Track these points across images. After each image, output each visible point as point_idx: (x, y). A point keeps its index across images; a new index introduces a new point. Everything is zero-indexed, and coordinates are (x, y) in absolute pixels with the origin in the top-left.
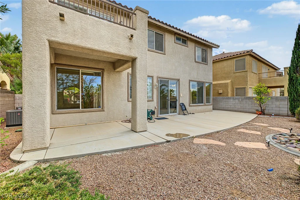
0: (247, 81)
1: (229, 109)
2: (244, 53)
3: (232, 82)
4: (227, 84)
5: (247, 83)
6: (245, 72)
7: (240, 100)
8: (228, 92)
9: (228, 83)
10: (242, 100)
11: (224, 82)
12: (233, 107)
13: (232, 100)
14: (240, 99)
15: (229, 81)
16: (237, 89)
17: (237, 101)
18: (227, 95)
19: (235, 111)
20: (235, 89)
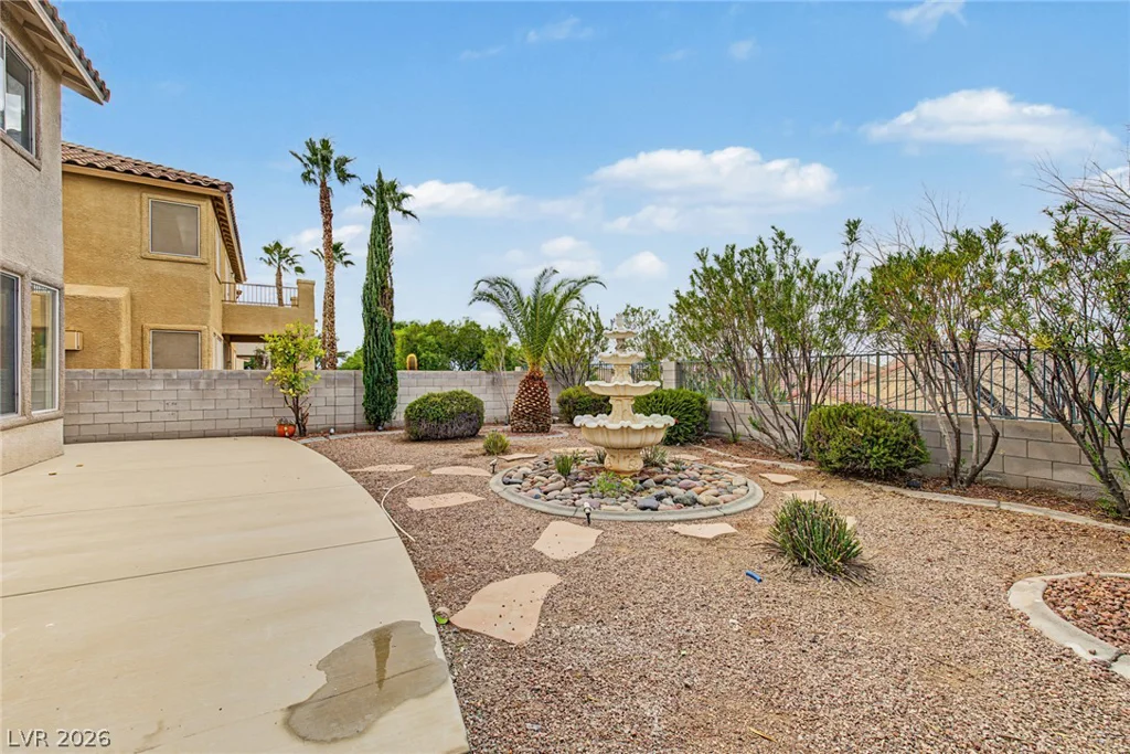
0: (208, 307)
1: (144, 429)
2: (183, 181)
3: (132, 299)
4: (110, 307)
5: (207, 315)
6: (198, 267)
7: (202, 386)
8: (117, 346)
9: (115, 302)
10: (208, 384)
11: (91, 295)
12: (166, 416)
13: (159, 387)
14: (202, 382)
15: (119, 293)
16: (156, 332)
17: (187, 387)
18: (114, 362)
19: (179, 436)
20: (149, 336)
